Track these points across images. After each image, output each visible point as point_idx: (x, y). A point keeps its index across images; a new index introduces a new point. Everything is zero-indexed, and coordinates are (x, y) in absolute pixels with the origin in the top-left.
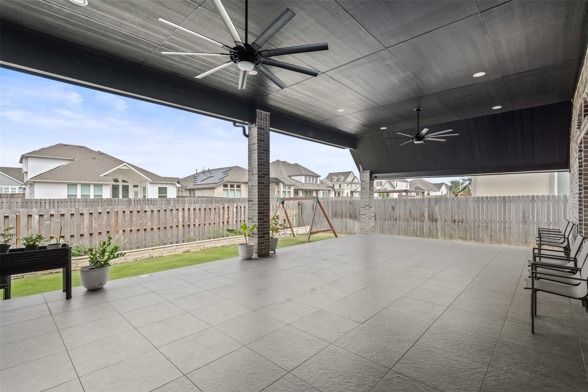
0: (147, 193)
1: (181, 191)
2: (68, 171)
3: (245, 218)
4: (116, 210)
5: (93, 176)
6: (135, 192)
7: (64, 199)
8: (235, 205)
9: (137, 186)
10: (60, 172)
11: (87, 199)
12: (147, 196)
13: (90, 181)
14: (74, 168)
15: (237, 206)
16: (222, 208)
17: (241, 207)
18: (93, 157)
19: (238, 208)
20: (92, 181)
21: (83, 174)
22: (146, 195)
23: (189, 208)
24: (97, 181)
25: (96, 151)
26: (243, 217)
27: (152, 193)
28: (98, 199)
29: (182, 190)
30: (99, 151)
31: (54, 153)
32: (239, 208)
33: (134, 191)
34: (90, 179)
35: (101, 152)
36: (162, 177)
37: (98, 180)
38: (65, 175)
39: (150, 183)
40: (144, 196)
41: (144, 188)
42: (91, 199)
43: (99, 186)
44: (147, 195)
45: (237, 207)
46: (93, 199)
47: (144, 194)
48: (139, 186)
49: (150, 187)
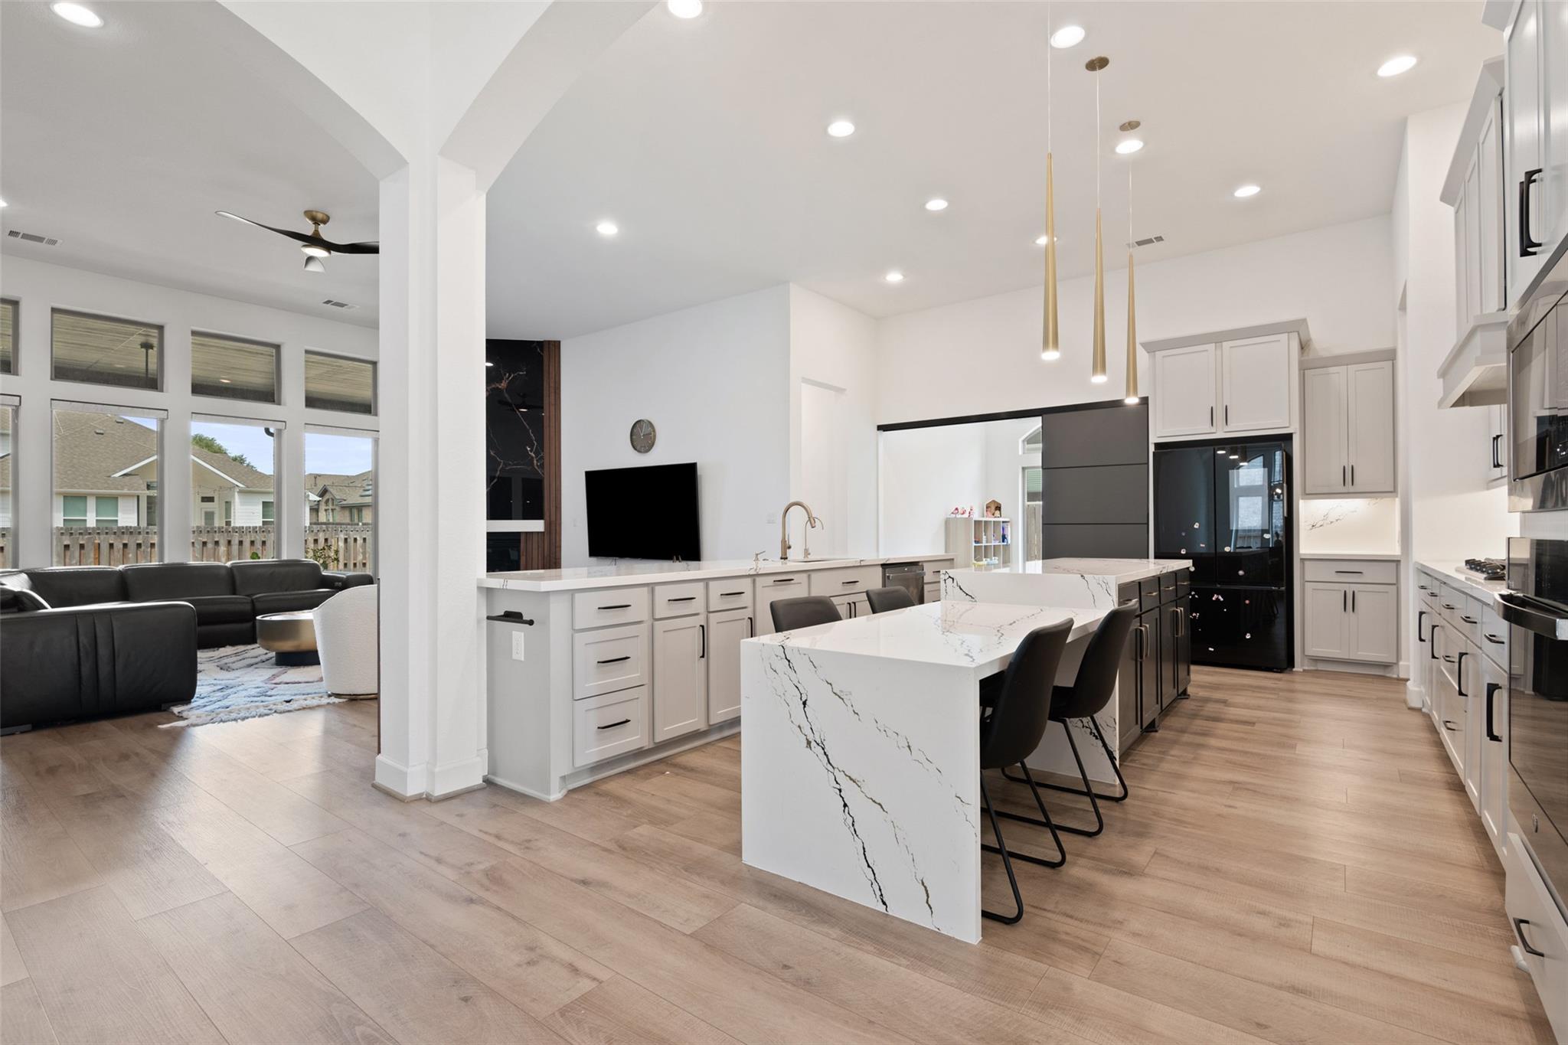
0: (234, 516)
1: (332, 510)
3: (365, 558)
4: (97, 541)
5: (94, 477)
6: (207, 513)
8: (342, 536)
9: (211, 499)
11: (71, 529)
12: (234, 523)
13: (87, 487)
15: (346, 537)
16: (312, 541)
17: (355, 540)
19: (349, 540)
20: (92, 489)
22: (232, 519)
23: (241, 539)
24: (105, 488)
26: (360, 557)
27: (248, 514)
29: (334, 507)
32: (351, 541)
33: (203, 510)
34: (88, 483)
37: (106, 485)
39: (241, 492)
40: (228, 523)
41: (228, 505)
43: (108, 501)
44: (234, 519)
45: (346, 540)
46: (93, 528)
47: (226, 518)
48: (216, 499)
49: (241, 502)
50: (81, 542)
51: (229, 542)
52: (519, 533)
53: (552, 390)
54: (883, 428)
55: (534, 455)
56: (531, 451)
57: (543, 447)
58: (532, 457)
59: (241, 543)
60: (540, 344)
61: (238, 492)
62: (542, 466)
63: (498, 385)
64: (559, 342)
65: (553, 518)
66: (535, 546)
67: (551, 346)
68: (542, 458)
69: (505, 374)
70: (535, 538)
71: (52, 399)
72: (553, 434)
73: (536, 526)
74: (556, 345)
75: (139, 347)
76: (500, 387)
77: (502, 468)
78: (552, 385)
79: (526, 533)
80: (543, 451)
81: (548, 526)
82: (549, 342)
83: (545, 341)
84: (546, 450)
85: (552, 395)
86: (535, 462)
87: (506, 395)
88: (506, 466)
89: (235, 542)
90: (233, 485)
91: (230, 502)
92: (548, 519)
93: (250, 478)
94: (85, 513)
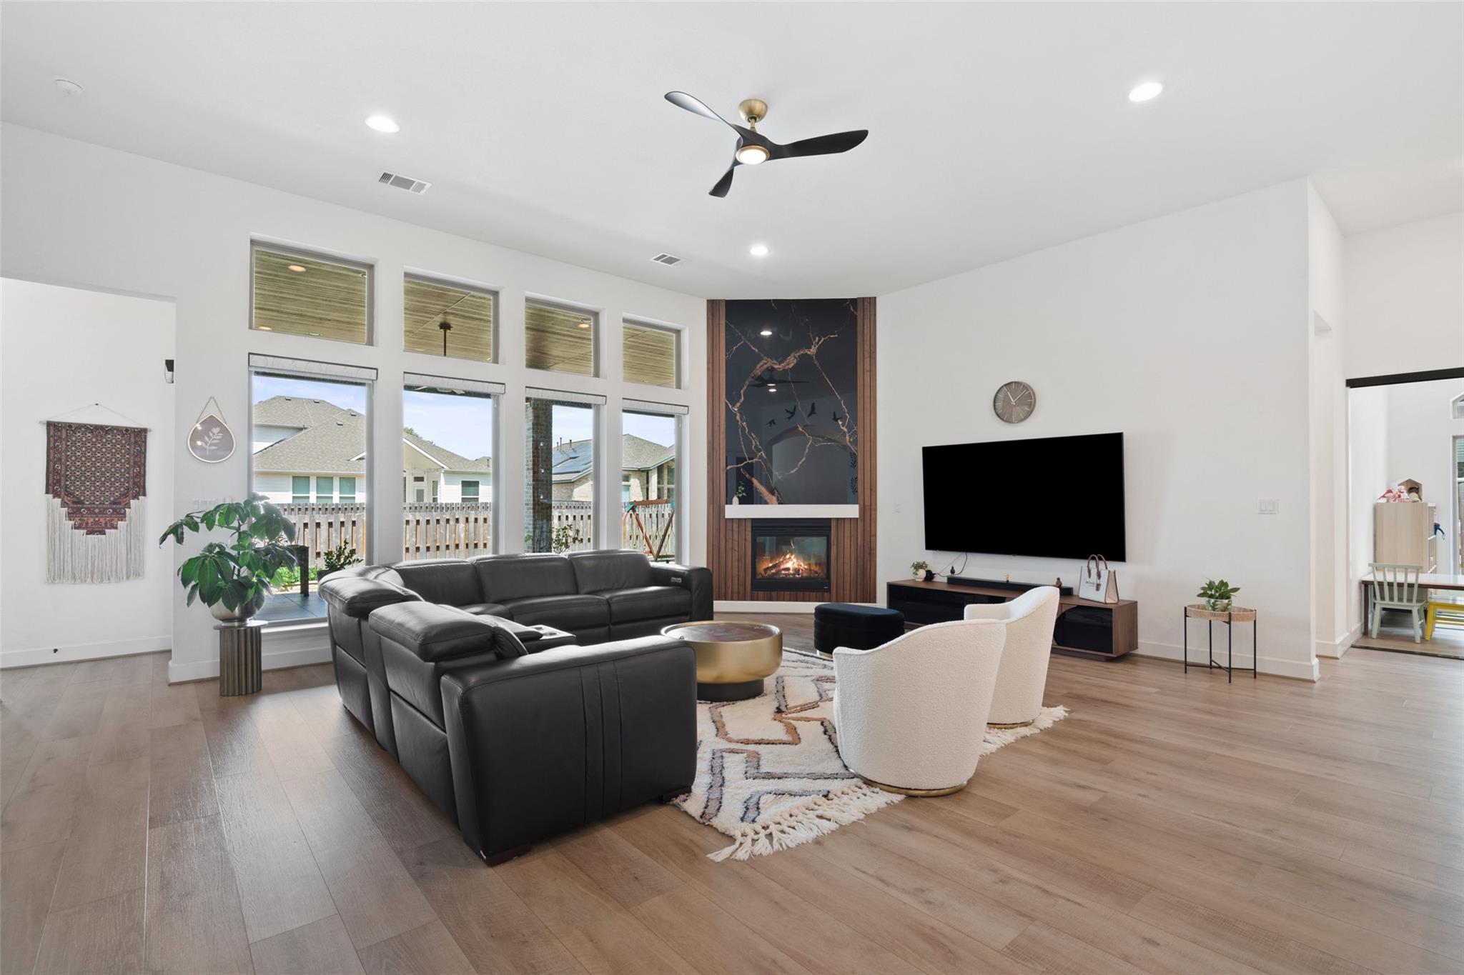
0: (441, 494)
2: (294, 451)
5: (338, 460)
6: (418, 492)
7: (289, 505)
9: (422, 479)
10: (280, 454)
12: (440, 499)
13: (333, 469)
14: (303, 445)
18: (339, 423)
20: (337, 471)
21: (320, 457)
22: (438, 497)
24: (346, 470)
25: (345, 409)
27: (450, 493)
28: (346, 505)
30: (350, 410)
31: (269, 415)
34: (334, 466)
35: (354, 412)
36: (468, 460)
37: (347, 468)
38: (288, 459)
39: (446, 473)
40: (435, 500)
41: (435, 484)
42: (333, 505)
43: (349, 480)
44: (440, 496)
47: (433, 495)
48: (425, 479)
49: (445, 481)
50: (353, 519)
51: (467, 519)
52: (829, 520)
53: (867, 355)
54: (1352, 383)
55: (846, 430)
56: (843, 425)
57: (857, 421)
58: (845, 432)
59: (476, 520)
60: (854, 302)
61: (444, 473)
62: (855, 443)
63: (806, 351)
64: (875, 298)
65: (867, 503)
66: (847, 534)
67: (866, 303)
68: (856, 433)
69: (815, 339)
70: (847, 524)
71: (405, 373)
72: (867, 405)
73: (850, 511)
74: (869, 304)
75: (439, 328)
76: (809, 353)
77: (811, 444)
78: (867, 348)
79: (838, 519)
80: (856, 425)
81: (863, 511)
82: (863, 299)
83: (858, 298)
84: (860, 423)
85: (867, 361)
86: (848, 437)
87: (816, 362)
88: (816, 443)
89: (472, 520)
90: (439, 467)
91: (437, 482)
92: (862, 504)
93: (452, 461)
94: (331, 490)
